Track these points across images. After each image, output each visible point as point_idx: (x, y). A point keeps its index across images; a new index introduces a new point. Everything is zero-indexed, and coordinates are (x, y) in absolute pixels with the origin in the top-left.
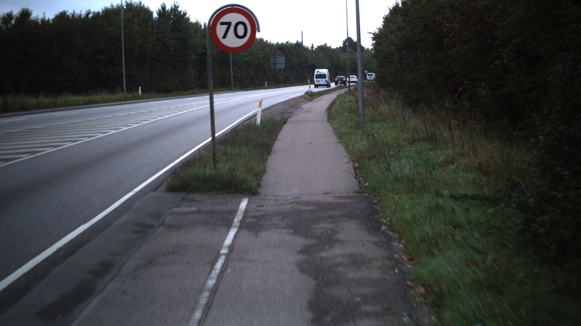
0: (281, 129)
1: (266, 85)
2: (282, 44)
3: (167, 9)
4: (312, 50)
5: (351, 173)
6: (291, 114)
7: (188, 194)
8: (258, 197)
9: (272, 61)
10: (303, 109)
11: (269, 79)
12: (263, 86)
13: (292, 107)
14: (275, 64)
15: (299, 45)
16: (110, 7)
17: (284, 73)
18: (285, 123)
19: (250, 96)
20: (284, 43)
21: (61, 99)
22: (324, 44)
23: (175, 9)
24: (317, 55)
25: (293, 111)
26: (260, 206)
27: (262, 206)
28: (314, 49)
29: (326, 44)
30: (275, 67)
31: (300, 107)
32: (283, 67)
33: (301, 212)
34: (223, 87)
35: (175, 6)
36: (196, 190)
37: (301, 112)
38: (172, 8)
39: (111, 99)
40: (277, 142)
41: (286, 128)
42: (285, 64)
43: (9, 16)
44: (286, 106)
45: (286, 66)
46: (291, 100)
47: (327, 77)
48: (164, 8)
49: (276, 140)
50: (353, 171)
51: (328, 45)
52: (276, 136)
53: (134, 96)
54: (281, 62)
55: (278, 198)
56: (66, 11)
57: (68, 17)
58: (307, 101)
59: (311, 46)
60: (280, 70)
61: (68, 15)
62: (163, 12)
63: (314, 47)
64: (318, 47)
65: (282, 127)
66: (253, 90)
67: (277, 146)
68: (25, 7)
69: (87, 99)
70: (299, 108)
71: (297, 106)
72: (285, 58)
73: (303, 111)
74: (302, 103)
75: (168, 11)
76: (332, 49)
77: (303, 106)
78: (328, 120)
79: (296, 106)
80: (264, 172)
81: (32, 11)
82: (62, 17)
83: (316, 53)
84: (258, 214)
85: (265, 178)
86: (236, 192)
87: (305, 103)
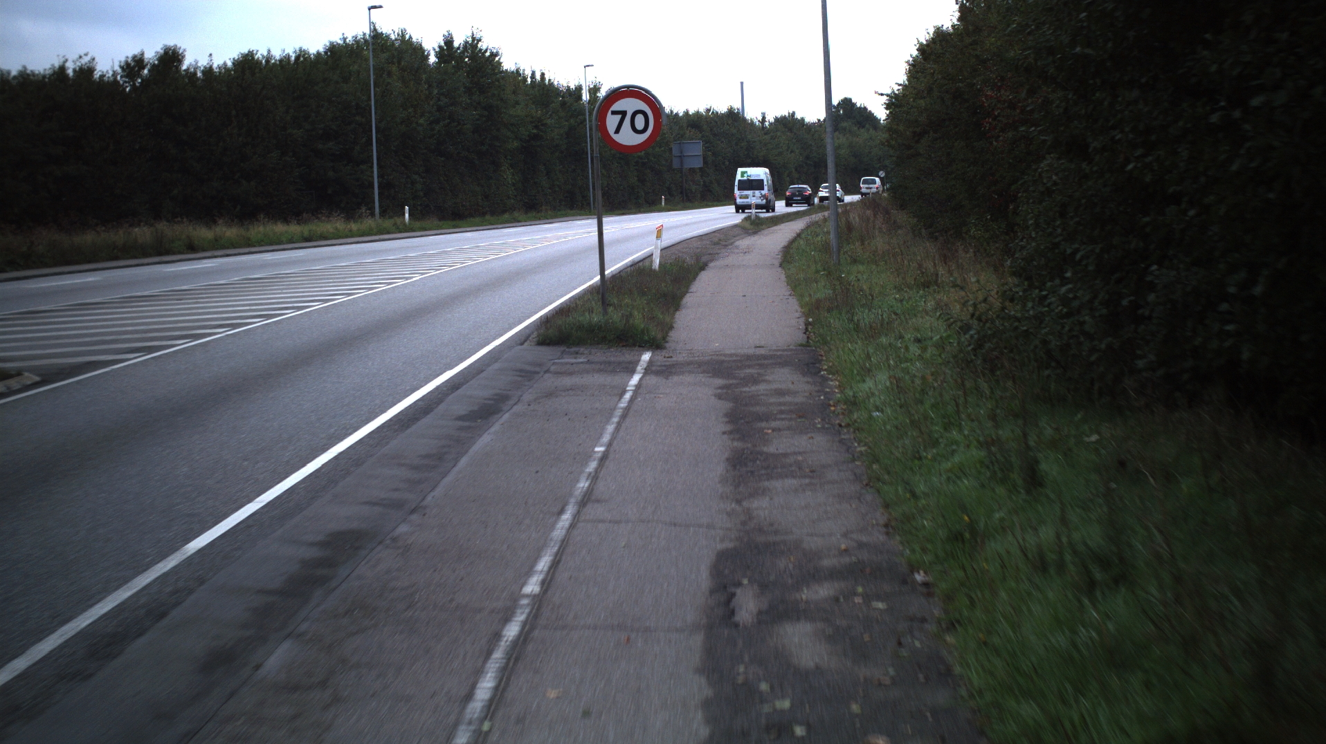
0: (695, 278)
1: (663, 204)
2: (697, 114)
3: (456, 44)
4: (763, 128)
5: (799, 329)
6: (713, 257)
7: (568, 348)
8: (664, 351)
9: (675, 152)
10: (737, 247)
11: (669, 189)
12: (656, 205)
13: (716, 244)
14: (681, 157)
15: (734, 117)
16: (341, 42)
17: (702, 176)
18: (703, 267)
19: (632, 225)
20: (702, 110)
21: (258, 230)
22: (789, 113)
23: (472, 45)
24: (772, 138)
25: (719, 252)
26: (668, 357)
27: (671, 357)
28: (767, 124)
29: (794, 114)
30: (682, 163)
31: (732, 244)
32: (698, 164)
33: (723, 362)
34: (572, 208)
35: (473, 39)
36: (580, 342)
37: (732, 252)
38: (466, 42)
39: (351, 231)
40: (688, 295)
41: (704, 276)
42: (704, 158)
43: (139, 61)
44: (705, 242)
45: (705, 162)
46: (714, 232)
47: (766, 188)
48: (449, 42)
49: (687, 292)
50: (802, 327)
51: (798, 116)
52: (688, 287)
53: (395, 224)
54: (694, 153)
55: (692, 352)
56: (255, 52)
57: (258, 62)
58: (746, 235)
59: (760, 118)
60: (692, 170)
61: (258, 58)
62: (447, 50)
63: (766, 120)
64: (777, 120)
65: (697, 274)
66: (635, 213)
67: (688, 299)
68: (171, 43)
69: (305, 229)
70: (730, 247)
71: (726, 243)
72: (703, 145)
73: (736, 251)
74: (737, 238)
75: (458, 48)
76: (807, 124)
77: (737, 243)
78: (781, 266)
79: (724, 243)
80: (671, 328)
81: (185, 50)
82: (247, 63)
83: (772, 134)
84: (667, 363)
85: (672, 334)
86: (634, 345)
87: (743, 238)
